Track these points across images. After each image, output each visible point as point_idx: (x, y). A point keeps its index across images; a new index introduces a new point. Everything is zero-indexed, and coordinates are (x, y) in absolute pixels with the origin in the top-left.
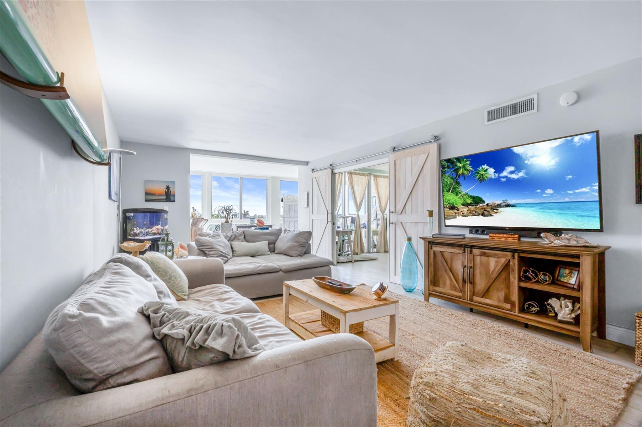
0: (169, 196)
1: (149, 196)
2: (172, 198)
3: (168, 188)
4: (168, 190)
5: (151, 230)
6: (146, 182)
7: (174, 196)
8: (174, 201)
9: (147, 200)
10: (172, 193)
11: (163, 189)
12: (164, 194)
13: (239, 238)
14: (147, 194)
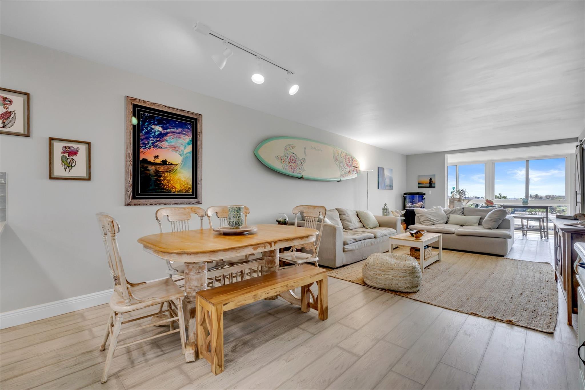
0: (431, 185)
1: (420, 185)
2: (433, 185)
3: (431, 179)
4: (431, 181)
5: (416, 205)
6: (419, 176)
7: (435, 184)
8: (434, 187)
9: (419, 187)
10: (433, 182)
11: (428, 180)
12: (429, 183)
13: (458, 212)
14: (419, 184)
